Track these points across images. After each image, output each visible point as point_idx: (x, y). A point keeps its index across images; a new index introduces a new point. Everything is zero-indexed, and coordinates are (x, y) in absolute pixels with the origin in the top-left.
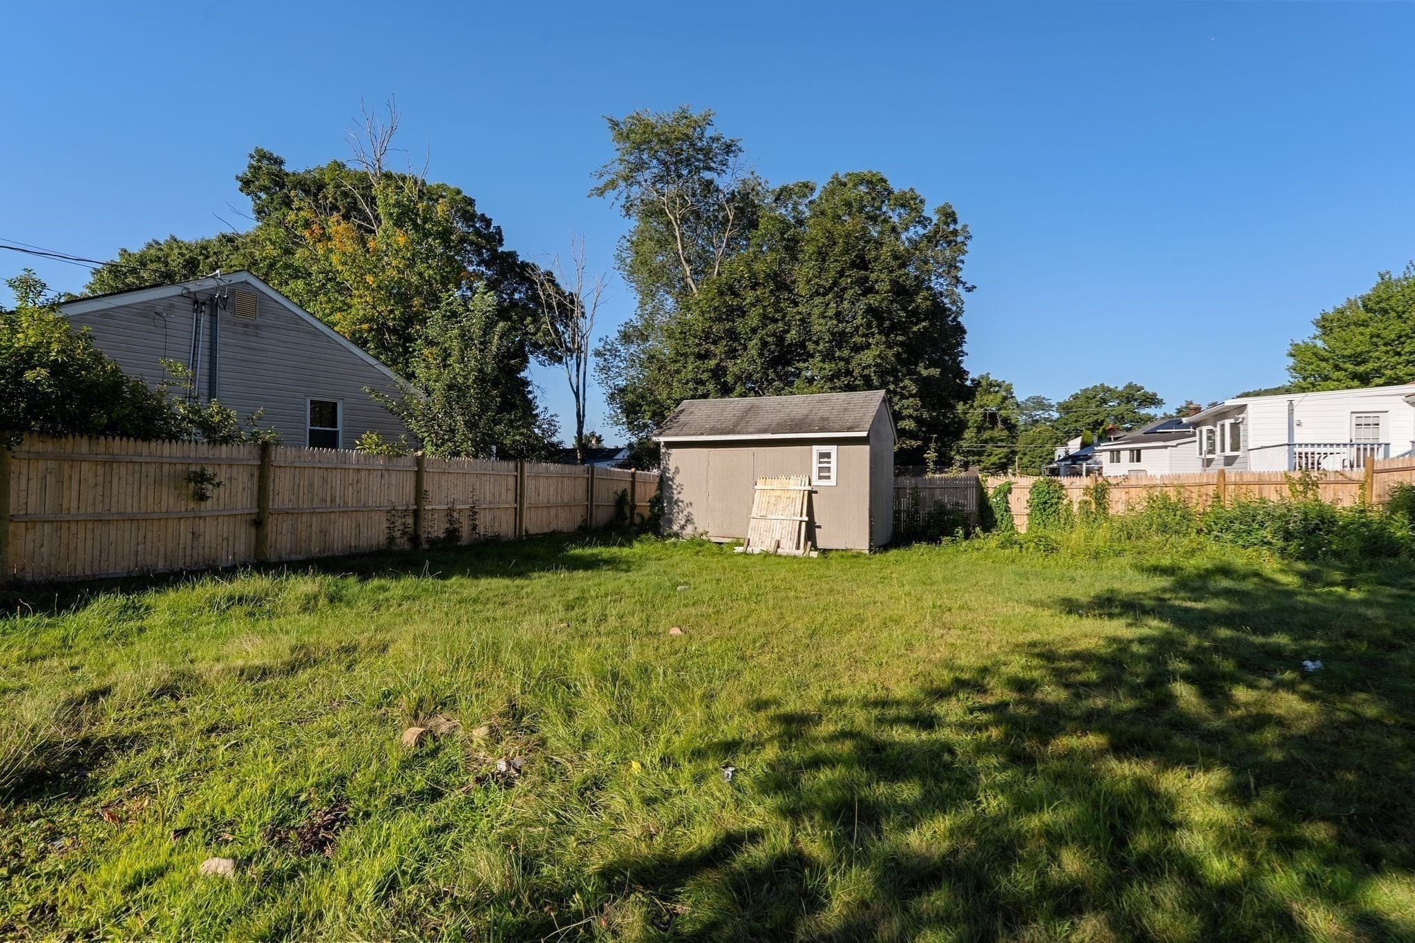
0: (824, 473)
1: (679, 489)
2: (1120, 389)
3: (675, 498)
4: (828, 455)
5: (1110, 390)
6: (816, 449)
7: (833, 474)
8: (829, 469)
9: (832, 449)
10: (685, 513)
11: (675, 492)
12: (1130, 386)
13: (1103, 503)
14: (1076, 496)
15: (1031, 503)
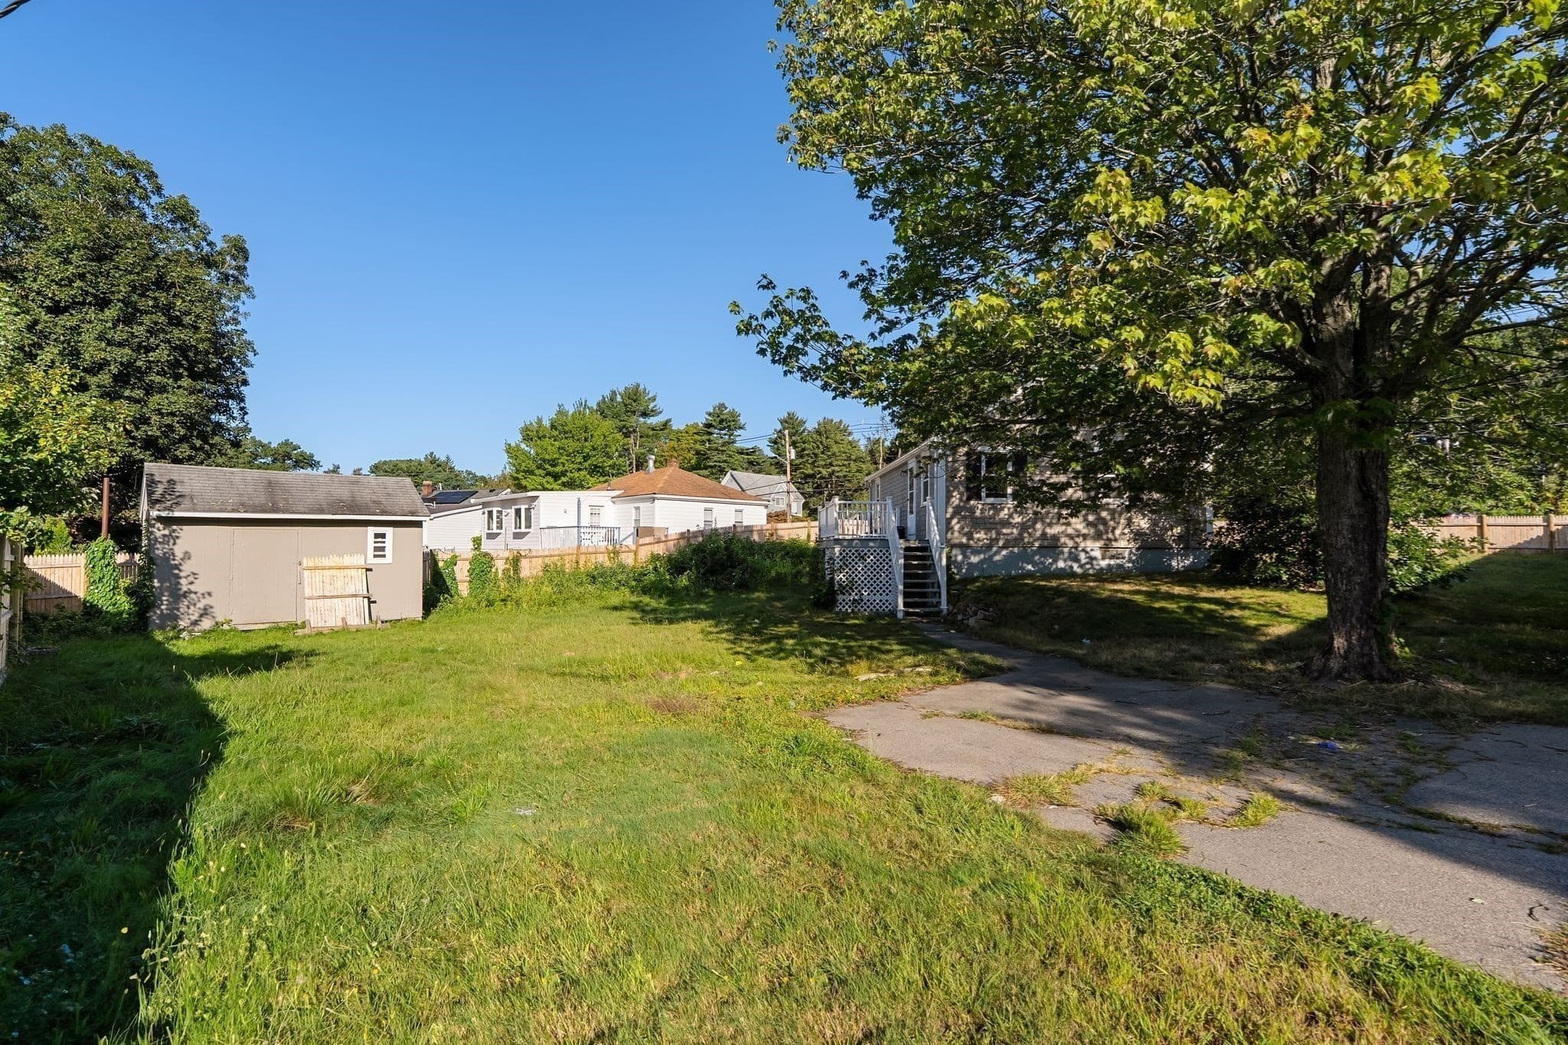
0: (380, 551)
1: (191, 579)
2: (274, 445)
3: (185, 588)
4: (383, 536)
5: (263, 446)
6: (372, 531)
7: (389, 552)
8: (383, 549)
9: (389, 531)
10: (200, 605)
11: (183, 581)
12: (286, 443)
13: (517, 569)
14: (500, 565)
15: (471, 571)
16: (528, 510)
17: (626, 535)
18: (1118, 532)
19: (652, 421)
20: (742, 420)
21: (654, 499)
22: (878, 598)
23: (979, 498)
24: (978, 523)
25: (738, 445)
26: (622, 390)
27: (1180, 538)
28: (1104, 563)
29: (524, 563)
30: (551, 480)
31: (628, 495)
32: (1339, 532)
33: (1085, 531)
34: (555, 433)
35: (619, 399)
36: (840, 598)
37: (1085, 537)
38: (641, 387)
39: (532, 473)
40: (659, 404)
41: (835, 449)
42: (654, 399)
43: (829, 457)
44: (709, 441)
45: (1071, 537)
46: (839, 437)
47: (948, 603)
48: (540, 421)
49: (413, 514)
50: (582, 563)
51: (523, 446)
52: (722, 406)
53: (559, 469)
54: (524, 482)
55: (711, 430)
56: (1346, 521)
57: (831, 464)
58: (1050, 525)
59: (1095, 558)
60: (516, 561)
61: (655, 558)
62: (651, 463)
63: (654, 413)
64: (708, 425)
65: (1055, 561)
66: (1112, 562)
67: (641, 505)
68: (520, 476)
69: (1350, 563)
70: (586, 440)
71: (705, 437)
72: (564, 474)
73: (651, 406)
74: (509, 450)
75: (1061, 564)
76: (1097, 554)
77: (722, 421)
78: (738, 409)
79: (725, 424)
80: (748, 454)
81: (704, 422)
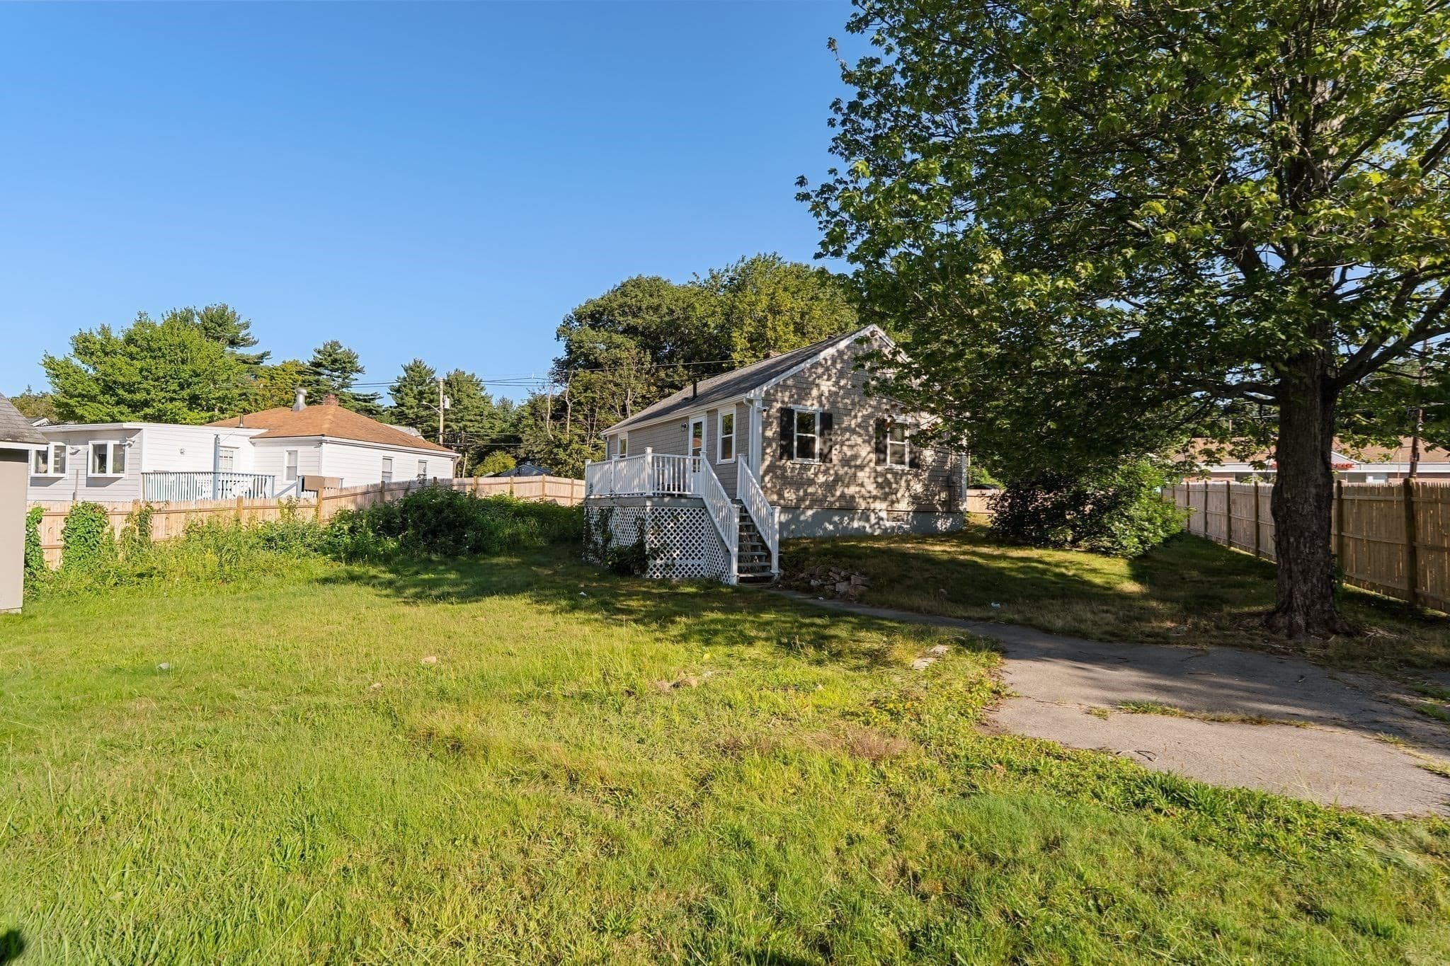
13: (145, 532)
14: (118, 524)
15: (68, 533)
16: (119, 448)
17: (283, 486)
18: (899, 495)
19: (241, 351)
20: (360, 363)
21: (321, 443)
22: (690, 562)
23: (791, 457)
24: (786, 481)
25: (354, 390)
26: (201, 309)
27: (943, 504)
28: (888, 524)
29: (157, 521)
30: (125, 409)
31: (274, 436)
32: (1306, 500)
33: (874, 492)
34: (133, 349)
35: (197, 320)
36: (651, 563)
37: (875, 498)
38: (229, 310)
39: (93, 399)
40: (253, 332)
41: (466, 402)
42: (247, 326)
43: (460, 411)
44: (317, 382)
45: (864, 498)
46: (471, 392)
47: (780, 566)
48: (105, 331)
49: (15, 439)
50: (244, 522)
51: (76, 362)
52: (335, 345)
53: (139, 396)
54: (79, 411)
55: (320, 370)
56: (1313, 490)
57: (462, 419)
58: (848, 486)
59: (882, 519)
60: (143, 519)
61: (344, 516)
62: (301, 399)
63: (246, 342)
64: (317, 365)
65: (852, 520)
66: (894, 524)
67: (300, 449)
68: (72, 402)
69: (1314, 528)
70: (183, 362)
71: (312, 378)
72: (146, 404)
73: (242, 333)
74: (50, 364)
75: (856, 524)
76: (884, 514)
77: (334, 361)
78: (355, 351)
79: (338, 365)
80: (365, 401)
81: (311, 359)
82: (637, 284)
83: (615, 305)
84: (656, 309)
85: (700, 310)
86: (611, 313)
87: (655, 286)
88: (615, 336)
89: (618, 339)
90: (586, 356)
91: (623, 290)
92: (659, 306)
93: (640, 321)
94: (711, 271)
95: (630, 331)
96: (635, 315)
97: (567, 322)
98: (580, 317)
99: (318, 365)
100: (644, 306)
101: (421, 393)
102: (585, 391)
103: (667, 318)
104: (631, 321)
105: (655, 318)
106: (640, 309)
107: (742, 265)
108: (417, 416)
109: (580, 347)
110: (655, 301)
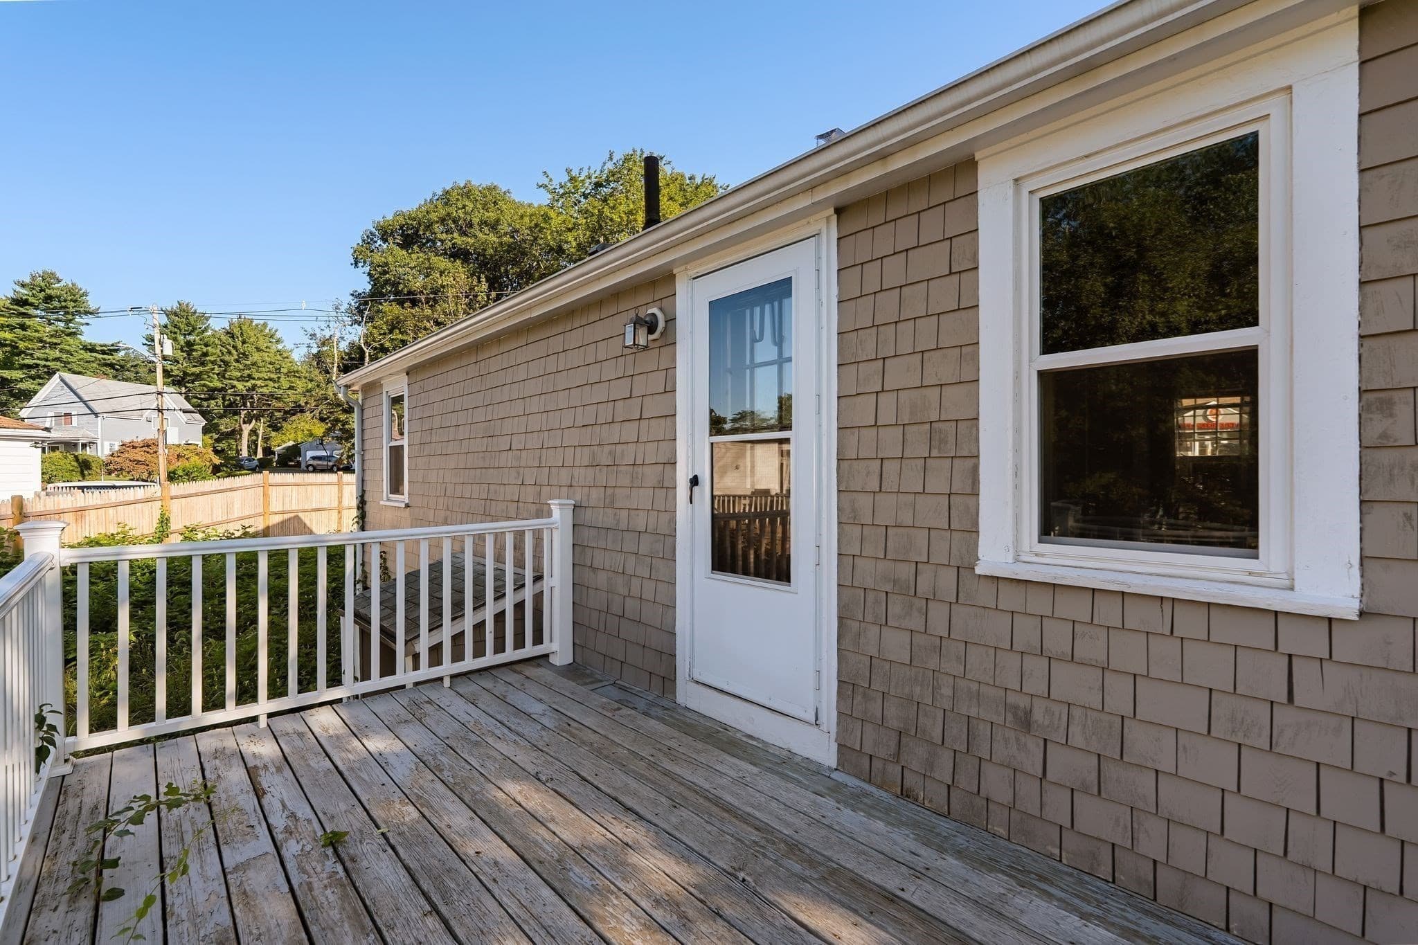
20: (91, 303)
25: (84, 339)
41: (255, 356)
43: (247, 367)
44: (23, 327)
52: (49, 277)
55: (27, 310)
57: (250, 377)
77: (49, 299)
78: (82, 285)
79: (56, 303)
80: (103, 352)
81: (11, 294)
82: (466, 192)
83: (434, 217)
84: (494, 226)
85: (556, 222)
86: (429, 226)
87: (492, 197)
88: (434, 259)
89: (441, 262)
90: (395, 284)
91: (446, 198)
92: (497, 221)
93: (471, 241)
94: (569, 171)
95: (459, 254)
96: (463, 233)
97: (368, 240)
98: (385, 234)
99: (22, 302)
100: (476, 221)
101: (189, 344)
102: (391, 332)
103: (507, 239)
104: (459, 240)
105: (493, 238)
106: (470, 225)
107: (610, 166)
108: (185, 374)
109: (385, 273)
110: (491, 215)
